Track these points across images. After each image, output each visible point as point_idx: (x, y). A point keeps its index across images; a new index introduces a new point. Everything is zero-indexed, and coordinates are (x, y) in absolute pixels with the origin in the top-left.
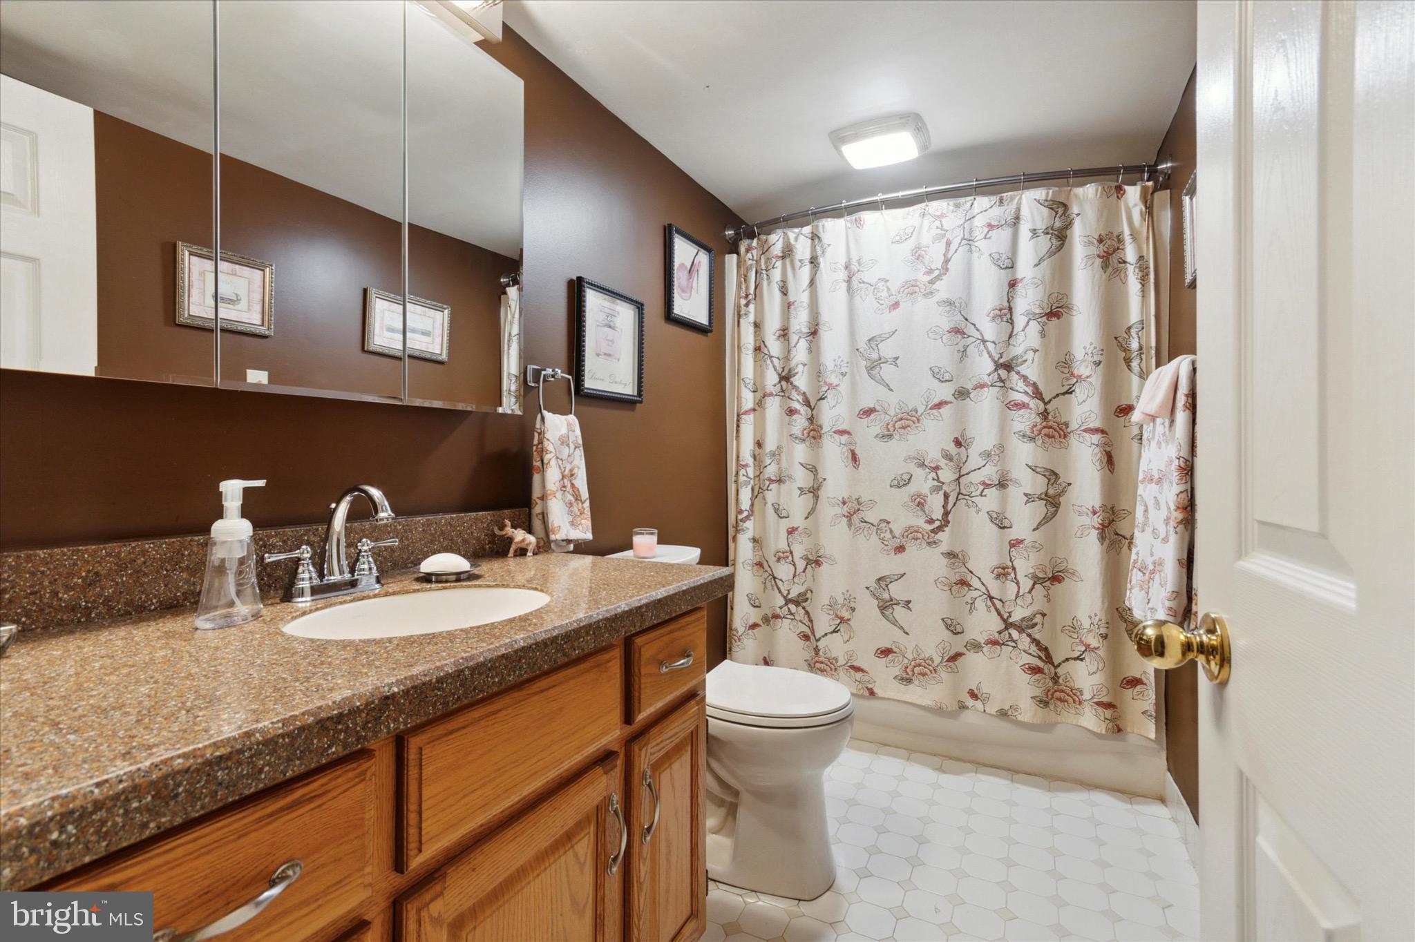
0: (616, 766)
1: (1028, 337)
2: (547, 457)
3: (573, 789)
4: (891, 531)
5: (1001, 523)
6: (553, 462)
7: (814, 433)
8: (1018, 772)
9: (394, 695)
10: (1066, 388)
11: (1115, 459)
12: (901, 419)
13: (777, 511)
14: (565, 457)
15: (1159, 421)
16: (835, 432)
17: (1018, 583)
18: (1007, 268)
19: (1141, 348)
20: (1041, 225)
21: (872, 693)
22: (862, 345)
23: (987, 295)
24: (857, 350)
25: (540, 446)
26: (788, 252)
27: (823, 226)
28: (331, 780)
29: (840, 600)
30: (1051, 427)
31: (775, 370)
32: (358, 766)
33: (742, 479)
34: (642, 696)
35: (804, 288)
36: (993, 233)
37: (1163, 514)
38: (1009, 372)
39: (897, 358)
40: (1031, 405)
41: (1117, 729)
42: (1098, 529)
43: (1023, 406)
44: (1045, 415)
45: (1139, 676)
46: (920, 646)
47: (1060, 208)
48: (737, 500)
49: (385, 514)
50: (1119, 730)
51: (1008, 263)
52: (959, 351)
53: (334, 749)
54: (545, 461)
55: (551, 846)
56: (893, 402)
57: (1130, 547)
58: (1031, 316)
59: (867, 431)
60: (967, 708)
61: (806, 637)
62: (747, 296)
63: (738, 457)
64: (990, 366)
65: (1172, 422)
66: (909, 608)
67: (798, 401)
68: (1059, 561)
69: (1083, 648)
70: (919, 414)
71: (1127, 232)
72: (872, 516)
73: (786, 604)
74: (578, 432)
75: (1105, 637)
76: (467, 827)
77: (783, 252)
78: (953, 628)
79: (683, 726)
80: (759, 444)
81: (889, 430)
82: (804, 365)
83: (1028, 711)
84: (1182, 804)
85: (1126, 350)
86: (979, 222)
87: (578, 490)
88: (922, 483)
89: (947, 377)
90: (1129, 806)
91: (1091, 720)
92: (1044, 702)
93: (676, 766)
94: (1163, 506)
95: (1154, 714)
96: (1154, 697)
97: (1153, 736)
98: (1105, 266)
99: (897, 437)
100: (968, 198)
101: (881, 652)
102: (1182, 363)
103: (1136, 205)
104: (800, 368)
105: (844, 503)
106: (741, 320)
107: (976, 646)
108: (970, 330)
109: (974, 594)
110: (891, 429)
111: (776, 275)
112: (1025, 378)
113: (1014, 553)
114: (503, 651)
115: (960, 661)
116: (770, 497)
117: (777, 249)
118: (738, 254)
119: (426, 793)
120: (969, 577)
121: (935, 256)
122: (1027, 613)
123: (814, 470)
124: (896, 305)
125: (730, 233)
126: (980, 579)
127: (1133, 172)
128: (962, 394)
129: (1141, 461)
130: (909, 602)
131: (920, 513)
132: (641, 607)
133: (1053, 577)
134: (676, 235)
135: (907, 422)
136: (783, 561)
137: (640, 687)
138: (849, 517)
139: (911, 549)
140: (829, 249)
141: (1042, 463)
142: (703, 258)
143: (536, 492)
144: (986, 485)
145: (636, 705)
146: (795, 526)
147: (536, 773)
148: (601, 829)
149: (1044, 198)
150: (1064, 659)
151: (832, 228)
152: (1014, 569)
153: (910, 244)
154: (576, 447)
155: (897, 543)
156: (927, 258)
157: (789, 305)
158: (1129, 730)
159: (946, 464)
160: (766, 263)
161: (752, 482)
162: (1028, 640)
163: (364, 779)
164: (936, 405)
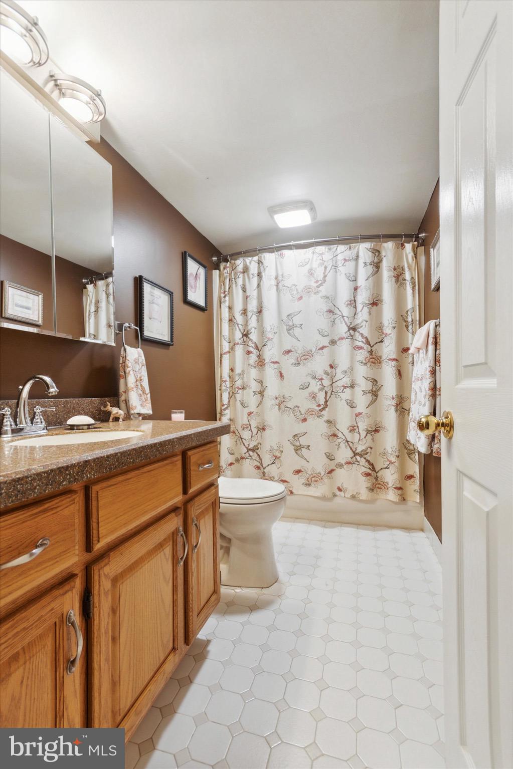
0: (181, 513)
1: (363, 315)
2: (128, 370)
3: (162, 522)
4: (300, 411)
5: (352, 406)
6: (131, 372)
7: (261, 363)
8: (359, 525)
9: (89, 460)
10: (380, 340)
11: (402, 373)
12: (304, 355)
13: (242, 404)
14: (137, 370)
15: (421, 351)
16: (271, 362)
17: (359, 434)
18: (353, 281)
19: (412, 321)
20: (368, 261)
21: (291, 492)
22: (284, 318)
23: (344, 294)
24: (282, 320)
25: (123, 364)
26: (246, 270)
27: (264, 257)
28: (60, 501)
29: (275, 448)
30: (374, 358)
31: (240, 331)
32: (71, 496)
33: (223, 388)
34: (192, 481)
35: (255, 288)
36: (347, 263)
37: (424, 393)
38: (355, 331)
39: (302, 325)
40: (365, 348)
41: (404, 499)
42: (395, 406)
43: (361, 348)
44: (371, 352)
45: (412, 474)
46: (314, 467)
47: (376, 252)
48: (221, 399)
49: (54, 390)
50: (404, 500)
51: (353, 278)
52: (331, 321)
53: (65, 483)
54: (127, 372)
55: (153, 548)
56: (299, 347)
57: (408, 415)
58: (365, 305)
59: (287, 362)
60: (337, 496)
61: (258, 468)
62: (225, 292)
63: (221, 377)
64: (346, 329)
65: (427, 351)
66: (309, 449)
67: (252, 347)
68: (378, 422)
69: (389, 463)
70: (313, 352)
71: (406, 266)
72: (290, 405)
73: (248, 452)
74: (143, 358)
75: (398, 457)
76: (119, 533)
77: (243, 270)
78: (330, 457)
79: (210, 498)
80: (232, 370)
81: (298, 361)
82: (255, 328)
83: (364, 494)
84: (431, 531)
85: (406, 322)
86: (340, 257)
87: (144, 388)
88: (315, 387)
89: (326, 334)
90: (408, 534)
91: (392, 495)
92: (371, 490)
93: (207, 517)
94: (423, 390)
95: (419, 491)
96: (419, 483)
97: (418, 501)
98: (397, 281)
99: (302, 364)
100: (335, 246)
101: (296, 472)
102: (431, 324)
103: (410, 253)
104: (253, 330)
105: (277, 398)
106: (222, 305)
107: (340, 466)
108: (337, 311)
109: (340, 440)
110: (299, 360)
111: (240, 281)
112: (362, 335)
113: (357, 420)
114: (134, 447)
115: (334, 473)
116: (239, 397)
117: (240, 268)
118: (220, 270)
119: (101, 513)
120: (337, 432)
121: (319, 274)
122: (364, 448)
123: (261, 382)
124: (301, 298)
125: (215, 259)
126: (342, 433)
127: (409, 237)
128: (333, 342)
129: (414, 372)
130: (309, 446)
131: (314, 402)
132: (191, 434)
133: (376, 430)
134: (188, 258)
135: (307, 357)
136: (246, 430)
137: (190, 476)
138: (279, 405)
139: (310, 420)
140: (267, 269)
141: (370, 376)
142: (202, 271)
143: (122, 388)
144: (345, 387)
145: (189, 484)
146: (252, 411)
147: (147, 511)
148: (175, 544)
149: (369, 247)
150: (380, 468)
151: (269, 258)
152: (358, 427)
153: (308, 267)
154: (142, 365)
155: (302, 417)
156: (315, 274)
157: (247, 297)
158: (408, 499)
159: (326, 377)
160: (234, 275)
161: (229, 390)
162: (364, 460)
163: (74, 503)
164: (321, 348)
